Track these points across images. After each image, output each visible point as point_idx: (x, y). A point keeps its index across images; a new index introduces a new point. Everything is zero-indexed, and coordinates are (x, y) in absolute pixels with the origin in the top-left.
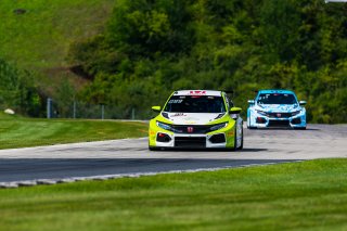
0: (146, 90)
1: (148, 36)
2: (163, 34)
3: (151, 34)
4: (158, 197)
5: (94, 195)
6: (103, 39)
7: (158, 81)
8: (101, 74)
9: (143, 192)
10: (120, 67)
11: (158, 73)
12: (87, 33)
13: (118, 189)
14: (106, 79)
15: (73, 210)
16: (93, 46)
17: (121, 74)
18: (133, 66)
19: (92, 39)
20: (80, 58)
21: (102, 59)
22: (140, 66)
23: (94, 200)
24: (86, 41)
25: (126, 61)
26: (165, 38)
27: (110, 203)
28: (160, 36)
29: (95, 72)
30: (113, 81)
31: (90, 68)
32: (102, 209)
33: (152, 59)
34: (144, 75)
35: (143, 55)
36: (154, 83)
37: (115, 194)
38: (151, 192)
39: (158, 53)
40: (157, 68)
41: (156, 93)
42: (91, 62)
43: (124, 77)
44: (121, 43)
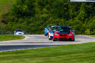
0: (22, 27)
1: (22, 12)
2: (26, 11)
3: (23, 11)
4: (25, 56)
5: (8, 55)
6: (10, 13)
7: (25, 24)
8: (10, 22)
9: (21, 54)
10: (15, 20)
11: (25, 22)
12: (5, 11)
13: (14, 54)
14: (11, 24)
15: (2, 60)
16: (7, 15)
17: (15, 22)
18: (18, 20)
19: (7, 13)
20: (4, 18)
21: (10, 18)
22: (20, 20)
23: (8, 57)
24: (5, 13)
25: (16, 19)
26: (27, 12)
27: (12, 57)
28: (25, 12)
29: (8, 22)
30: (13, 24)
31: (6, 21)
32: (10, 59)
33: (23, 18)
34: (21, 22)
35: (21, 17)
36: (24, 25)
37: (14, 55)
38: (24, 54)
39: (25, 16)
40: (25, 20)
41: (25, 27)
42: (7, 19)
43: (16, 23)
44: (15, 14)
